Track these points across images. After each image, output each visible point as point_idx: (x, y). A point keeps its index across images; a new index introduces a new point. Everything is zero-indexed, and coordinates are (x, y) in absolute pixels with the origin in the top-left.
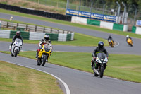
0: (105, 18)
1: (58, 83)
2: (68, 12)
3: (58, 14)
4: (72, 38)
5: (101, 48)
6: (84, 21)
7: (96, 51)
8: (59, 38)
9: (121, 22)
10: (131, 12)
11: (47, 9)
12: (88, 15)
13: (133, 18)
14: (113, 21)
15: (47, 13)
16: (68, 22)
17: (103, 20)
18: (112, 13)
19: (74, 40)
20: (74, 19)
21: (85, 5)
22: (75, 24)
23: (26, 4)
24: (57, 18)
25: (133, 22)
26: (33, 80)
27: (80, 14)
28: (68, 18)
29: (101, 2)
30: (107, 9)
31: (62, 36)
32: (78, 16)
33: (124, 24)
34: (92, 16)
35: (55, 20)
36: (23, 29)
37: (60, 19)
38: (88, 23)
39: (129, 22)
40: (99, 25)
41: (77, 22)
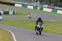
0: (29, 4)
1: (9, 33)
2: (13, 2)
3: (9, 3)
4: (15, 13)
5: (40, 20)
6: (21, 6)
7: (37, 22)
8: (9, 13)
9: (37, 6)
10: (41, 1)
12: (22, 3)
13: (42, 4)
14: (33, 6)
15: (4, 3)
16: (13, 6)
17: (29, 5)
18: (33, 2)
19: (16, 14)
22: (16, 7)
24: (8, 5)
25: (42, 6)
27: (19, 3)
28: (13, 4)
31: (11, 13)
33: (38, 7)
34: (24, 3)
35: (7, 5)
37: (10, 5)
38: (22, 6)
39: (40, 5)
40: (27, 7)
41: (17, 6)
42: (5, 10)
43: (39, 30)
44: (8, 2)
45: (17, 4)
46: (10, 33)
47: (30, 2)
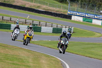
0: (96, 17)
2: (69, 13)
11: (54, 10)
12: (84, 14)
15: (54, 13)
16: (69, 20)
17: (95, 18)
18: (101, 14)
19: (73, 33)
20: (73, 18)
21: (81, 7)
22: (74, 21)
23: (39, 7)
24: (61, 17)
26: (43, 61)
27: (78, 14)
28: (69, 17)
29: (93, 6)
30: (98, 10)
32: (77, 15)
34: (87, 16)
35: (59, 18)
36: (37, 25)
37: (63, 18)
38: (84, 21)
40: (91, 22)
41: (76, 20)
42: (55, 26)
43: (63, 47)
44: (61, 13)
45: (76, 17)
46: (62, 64)
47: (97, 14)
